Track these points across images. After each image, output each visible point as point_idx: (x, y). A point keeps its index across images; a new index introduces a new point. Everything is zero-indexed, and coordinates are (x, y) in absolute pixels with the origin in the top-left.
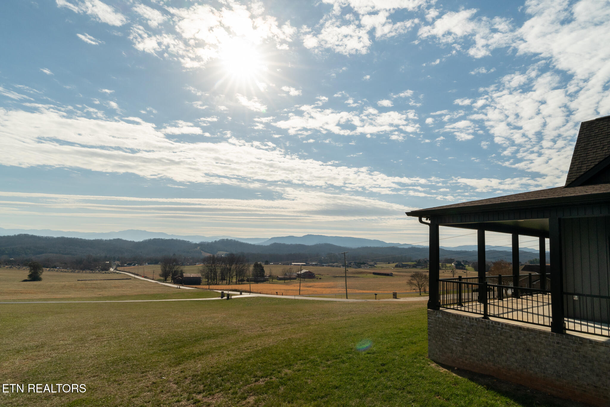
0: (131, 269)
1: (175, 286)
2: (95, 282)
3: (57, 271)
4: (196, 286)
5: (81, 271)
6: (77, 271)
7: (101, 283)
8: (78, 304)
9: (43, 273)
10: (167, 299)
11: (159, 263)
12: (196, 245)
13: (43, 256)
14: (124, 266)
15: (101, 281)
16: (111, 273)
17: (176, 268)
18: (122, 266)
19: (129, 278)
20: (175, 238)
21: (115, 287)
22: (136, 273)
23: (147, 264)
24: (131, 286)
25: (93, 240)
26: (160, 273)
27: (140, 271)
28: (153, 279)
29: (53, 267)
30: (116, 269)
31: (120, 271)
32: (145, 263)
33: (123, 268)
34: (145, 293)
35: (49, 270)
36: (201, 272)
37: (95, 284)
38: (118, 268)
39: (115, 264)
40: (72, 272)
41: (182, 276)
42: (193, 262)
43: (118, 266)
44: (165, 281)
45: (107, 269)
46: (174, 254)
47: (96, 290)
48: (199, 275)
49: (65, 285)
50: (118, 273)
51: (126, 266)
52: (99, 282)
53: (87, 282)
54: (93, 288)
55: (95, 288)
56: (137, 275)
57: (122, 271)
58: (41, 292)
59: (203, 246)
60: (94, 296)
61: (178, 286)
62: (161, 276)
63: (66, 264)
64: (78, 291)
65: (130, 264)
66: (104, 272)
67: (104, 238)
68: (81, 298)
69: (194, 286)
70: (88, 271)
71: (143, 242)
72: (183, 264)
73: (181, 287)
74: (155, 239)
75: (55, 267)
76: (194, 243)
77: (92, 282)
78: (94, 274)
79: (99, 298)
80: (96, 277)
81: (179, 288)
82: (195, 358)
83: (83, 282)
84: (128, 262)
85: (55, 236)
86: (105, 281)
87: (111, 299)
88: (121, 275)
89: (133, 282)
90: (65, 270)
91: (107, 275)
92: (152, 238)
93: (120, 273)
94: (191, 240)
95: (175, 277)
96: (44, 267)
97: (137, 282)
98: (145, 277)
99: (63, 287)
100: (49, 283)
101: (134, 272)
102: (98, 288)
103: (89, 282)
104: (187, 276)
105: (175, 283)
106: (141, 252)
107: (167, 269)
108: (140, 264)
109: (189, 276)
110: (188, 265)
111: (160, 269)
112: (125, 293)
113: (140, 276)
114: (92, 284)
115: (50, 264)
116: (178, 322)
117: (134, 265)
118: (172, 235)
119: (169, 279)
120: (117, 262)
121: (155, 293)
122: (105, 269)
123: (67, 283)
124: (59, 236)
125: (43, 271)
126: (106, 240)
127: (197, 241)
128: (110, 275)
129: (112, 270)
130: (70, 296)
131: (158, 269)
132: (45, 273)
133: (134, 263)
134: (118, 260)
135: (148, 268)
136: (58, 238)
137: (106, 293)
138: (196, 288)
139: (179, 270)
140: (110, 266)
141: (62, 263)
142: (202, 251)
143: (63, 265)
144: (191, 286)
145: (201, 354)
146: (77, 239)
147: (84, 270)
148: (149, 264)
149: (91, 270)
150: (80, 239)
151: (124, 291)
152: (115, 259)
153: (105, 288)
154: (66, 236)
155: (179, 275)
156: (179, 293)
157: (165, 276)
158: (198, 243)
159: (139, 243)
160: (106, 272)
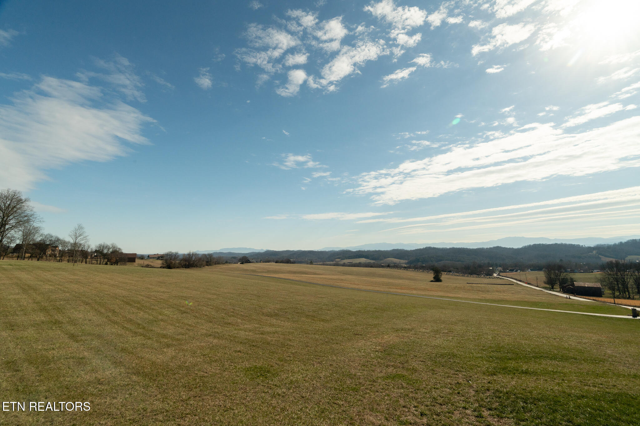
0: (514, 274)
1: (565, 295)
2: (479, 285)
3: (452, 275)
4: (594, 298)
5: (469, 276)
6: (466, 275)
7: (484, 287)
8: (463, 303)
9: (443, 276)
10: (551, 309)
11: (544, 269)
12: (590, 249)
13: (442, 263)
14: (506, 272)
15: (485, 285)
16: (495, 278)
17: (563, 275)
18: (504, 272)
19: (512, 284)
20: (559, 242)
21: (497, 291)
22: (519, 279)
23: (529, 270)
24: (513, 292)
25: (476, 249)
26: (544, 280)
27: (523, 278)
28: (537, 286)
29: (449, 272)
30: (499, 275)
31: (503, 276)
32: (528, 269)
33: (505, 273)
34: (526, 300)
35: (446, 274)
36: (601, 281)
37: (479, 287)
38: (501, 274)
39: (498, 270)
40: (462, 276)
41: (573, 285)
42: (589, 269)
43: (501, 272)
44: (552, 289)
45: (491, 275)
46: (561, 260)
47: (481, 293)
48: (598, 285)
49: (456, 287)
50: (501, 278)
51: (508, 272)
52: (483, 285)
53: (474, 285)
54: (478, 291)
55: (479, 291)
56: (520, 281)
57: (505, 277)
58: (441, 291)
59: (601, 250)
60: (477, 297)
61: (568, 296)
62: (545, 283)
63: (458, 269)
64: (466, 292)
65: (512, 271)
66: (488, 277)
67: (485, 247)
68: (466, 299)
69: (592, 298)
70: (475, 276)
71: (522, 248)
72: (573, 271)
73: (571, 297)
74: (535, 245)
75: (450, 271)
76: (586, 246)
77: (477, 285)
78: (480, 279)
79: (481, 300)
80: (481, 281)
81: (570, 298)
82: (514, 374)
83: (470, 285)
84: (510, 268)
85: (448, 247)
86: (489, 285)
87: (491, 303)
88: (504, 280)
89: (515, 288)
90: (457, 274)
91: (492, 279)
92: (532, 244)
93: (503, 279)
94: (581, 244)
95: (565, 285)
96: (443, 271)
97: (519, 288)
98: (529, 284)
99: (455, 288)
100: (446, 284)
101: (516, 278)
102: (483, 291)
103: (475, 285)
104: (580, 285)
105: (564, 292)
106: (522, 259)
107: (552, 276)
108: (523, 270)
109: (583, 285)
110: (581, 272)
111: (543, 275)
112: (505, 297)
113: (523, 282)
114: (477, 287)
115: (448, 270)
116: (532, 334)
117: (516, 271)
118: (555, 239)
119: (557, 287)
120: (500, 268)
121: (537, 301)
122: (489, 274)
123: (458, 285)
124: (451, 247)
125: (442, 274)
126: (487, 248)
127: (592, 244)
128: (494, 279)
129: (495, 275)
130: (459, 295)
131: (541, 275)
132: (444, 276)
133: (516, 269)
134: (500, 266)
135: (531, 275)
136: (450, 248)
137: (488, 296)
138: (594, 300)
139: (568, 277)
140: (493, 272)
141: (454, 269)
142: (600, 256)
143: (456, 270)
144: (587, 297)
145: (526, 373)
146: (464, 248)
147: (472, 275)
148: (531, 270)
149: (478, 275)
150: (466, 248)
151: (505, 296)
152: (497, 266)
153: (488, 291)
154: (455, 247)
155: (569, 283)
156: (566, 304)
157: (551, 284)
158: (592, 246)
159: (518, 250)
160: (490, 277)
